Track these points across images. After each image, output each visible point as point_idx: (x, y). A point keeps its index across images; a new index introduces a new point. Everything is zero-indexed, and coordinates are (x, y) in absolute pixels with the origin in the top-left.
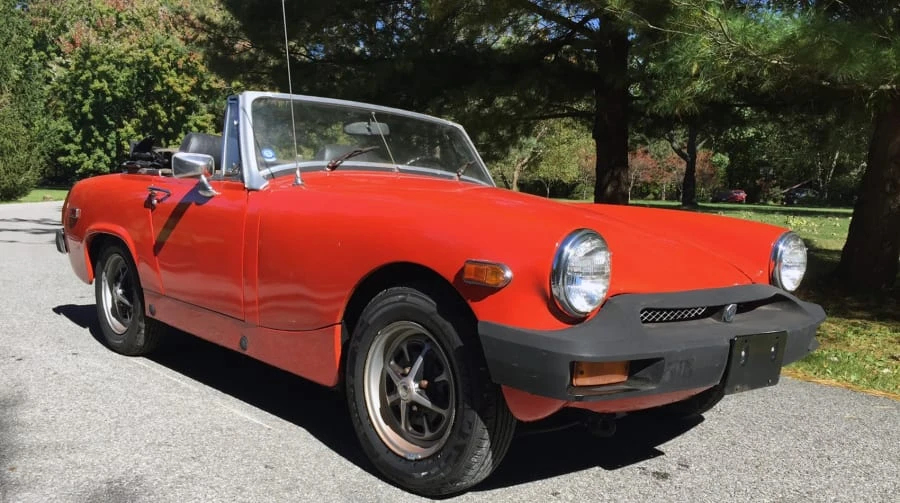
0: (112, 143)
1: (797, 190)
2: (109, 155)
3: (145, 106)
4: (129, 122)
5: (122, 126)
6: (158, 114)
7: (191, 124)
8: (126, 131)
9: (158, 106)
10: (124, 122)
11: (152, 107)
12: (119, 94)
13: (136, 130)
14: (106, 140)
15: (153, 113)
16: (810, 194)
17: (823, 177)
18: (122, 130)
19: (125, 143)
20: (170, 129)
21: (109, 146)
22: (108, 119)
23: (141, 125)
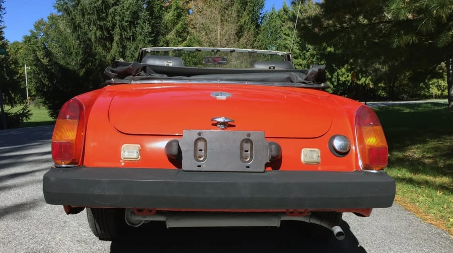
2: (333, 84)
4: (343, 67)
5: (340, 69)
10: (341, 67)
13: (347, 70)
14: (332, 77)
18: (340, 71)
21: (333, 79)
22: (334, 66)
23: (349, 67)
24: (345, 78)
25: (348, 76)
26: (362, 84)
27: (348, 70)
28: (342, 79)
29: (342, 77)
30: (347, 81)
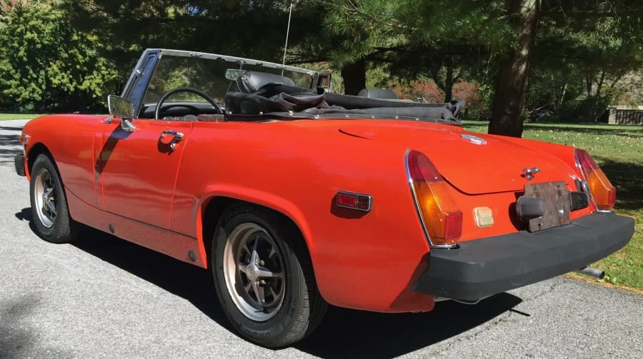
0: (42, 79)
1: (539, 111)
2: (40, 88)
3: (66, 51)
4: (55, 63)
5: (50, 66)
6: (75, 57)
7: (101, 64)
8: (53, 70)
9: (76, 50)
10: (51, 63)
11: (72, 51)
12: (46, 43)
13: (59, 69)
14: (38, 77)
15: (72, 56)
16: (548, 115)
17: (556, 102)
18: (49, 69)
19: (52, 79)
20: (85, 68)
21: (40, 81)
22: (39, 60)
23: (63, 65)
24: (59, 80)
25: (63, 78)
26: (85, 90)
27: (63, 69)
28: (56, 81)
29: (55, 78)
30: (62, 84)
